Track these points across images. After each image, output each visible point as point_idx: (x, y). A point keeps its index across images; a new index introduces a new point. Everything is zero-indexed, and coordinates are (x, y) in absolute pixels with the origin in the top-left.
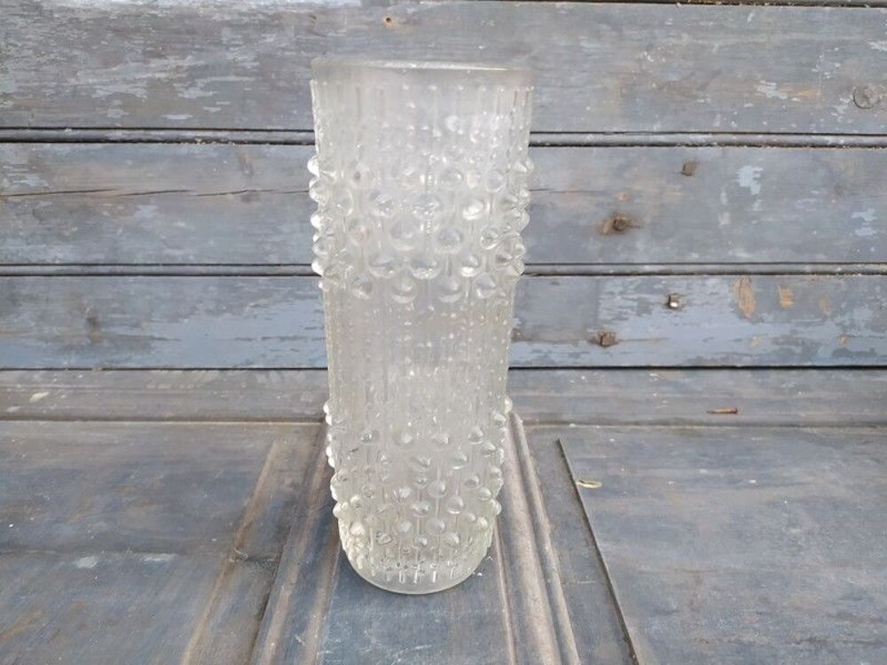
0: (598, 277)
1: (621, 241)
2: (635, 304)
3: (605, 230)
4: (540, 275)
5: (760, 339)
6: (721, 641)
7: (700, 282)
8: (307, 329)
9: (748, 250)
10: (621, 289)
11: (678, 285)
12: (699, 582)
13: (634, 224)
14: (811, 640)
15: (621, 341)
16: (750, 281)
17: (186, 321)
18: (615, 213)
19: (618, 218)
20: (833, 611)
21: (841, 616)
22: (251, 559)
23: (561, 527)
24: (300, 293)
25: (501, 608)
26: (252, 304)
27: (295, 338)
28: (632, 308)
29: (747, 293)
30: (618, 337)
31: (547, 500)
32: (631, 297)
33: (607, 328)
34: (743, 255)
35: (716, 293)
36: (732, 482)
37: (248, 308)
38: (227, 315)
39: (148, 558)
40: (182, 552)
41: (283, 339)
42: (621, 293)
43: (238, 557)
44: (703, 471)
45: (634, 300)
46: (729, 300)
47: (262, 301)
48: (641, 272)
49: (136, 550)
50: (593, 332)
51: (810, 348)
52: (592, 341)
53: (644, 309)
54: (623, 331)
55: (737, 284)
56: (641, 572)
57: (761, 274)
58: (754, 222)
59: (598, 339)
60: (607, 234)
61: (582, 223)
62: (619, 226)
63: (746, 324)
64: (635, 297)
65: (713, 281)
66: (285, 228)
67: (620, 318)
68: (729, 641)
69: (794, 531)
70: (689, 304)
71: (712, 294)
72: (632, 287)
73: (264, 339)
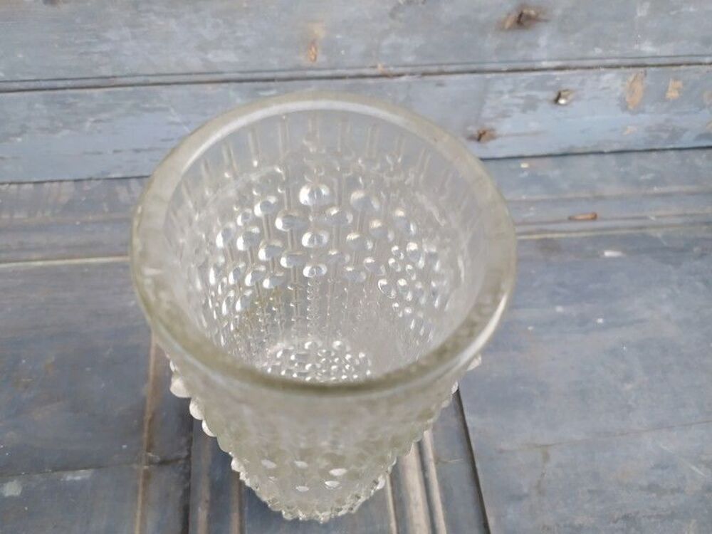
0: (488, 76)
1: (525, 36)
2: (521, 101)
3: (508, 24)
5: (633, 128)
6: (558, 525)
7: (595, 77)
8: (163, 140)
9: (658, 42)
10: (510, 87)
11: (569, 80)
12: (546, 457)
13: (541, 16)
14: (626, 517)
15: (500, 136)
16: (646, 74)
17: (19, 140)
18: (523, 6)
19: (525, 11)
20: (645, 483)
21: (651, 488)
22: (163, 463)
24: (147, 106)
26: (92, 119)
27: (150, 150)
28: (517, 105)
29: (639, 87)
30: (498, 132)
32: (519, 94)
33: (488, 125)
34: (648, 48)
35: (608, 88)
36: (584, 322)
37: (88, 125)
38: (66, 132)
39: (69, 477)
40: (98, 466)
41: (137, 151)
42: (511, 92)
43: (150, 462)
44: (559, 309)
45: (522, 98)
46: (618, 94)
47: (104, 116)
48: (536, 68)
49: (55, 470)
50: (474, 130)
51: (675, 134)
52: (471, 138)
53: (531, 105)
54: (505, 127)
55: (631, 79)
56: (501, 451)
57: (659, 66)
58: (673, 13)
59: (477, 136)
60: (510, 29)
61: (483, 16)
62: (523, 21)
63: (627, 115)
64: (524, 94)
65: (609, 76)
66: (111, 35)
67: (504, 115)
68: (565, 526)
69: (628, 387)
70: (578, 98)
71: (604, 89)
72: (523, 85)
73: (115, 152)
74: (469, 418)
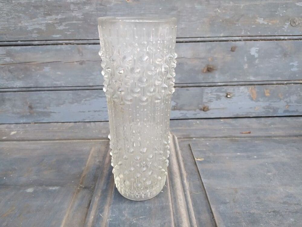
0: (202, 88)
1: (210, 75)
2: (215, 96)
3: (205, 71)
4: (182, 87)
5: (259, 107)
6: (243, 212)
7: (237, 88)
8: (103, 108)
9: (254, 76)
10: (210, 91)
11: (230, 89)
12: (236, 192)
13: (214, 69)
14: (274, 212)
15: (211, 109)
16: (255, 87)
17: (62, 106)
18: (208, 65)
19: (209, 67)
20: (282, 201)
21: (285, 203)
22: (85, 188)
23: (190, 174)
24: (100, 95)
25: (169, 203)
26: (84, 100)
27: (99, 111)
28: (214, 98)
29: (254, 91)
30: (210, 108)
31: (185, 165)
32: (214, 94)
33: (206, 105)
34: (252, 78)
35: (243, 92)
36: (248, 157)
37: (83, 101)
38: (76, 104)
39: (51, 188)
40: (62, 185)
41: (95, 111)
42: (211, 93)
43: (81, 187)
44: (239, 154)
45: (215, 95)
46: (248, 94)
47: (88, 99)
48: (217, 85)
49: (47, 186)
50: (201, 106)
51: (275, 110)
52: (201, 110)
53: (218, 98)
54: (212, 106)
55: (250, 89)
56: (217, 189)
57: (259, 85)
58: (256, 67)
59: (203, 109)
60: (205, 72)
61: (197, 69)
62: (209, 70)
63: (254, 102)
64: (215, 94)
65: (242, 88)
66: (95, 73)
67: (210, 101)
68: (246, 213)
69: (269, 174)
70: (234, 96)
71: (242, 92)
72: (214, 90)
73: (89, 111)
74: (203, 180)
